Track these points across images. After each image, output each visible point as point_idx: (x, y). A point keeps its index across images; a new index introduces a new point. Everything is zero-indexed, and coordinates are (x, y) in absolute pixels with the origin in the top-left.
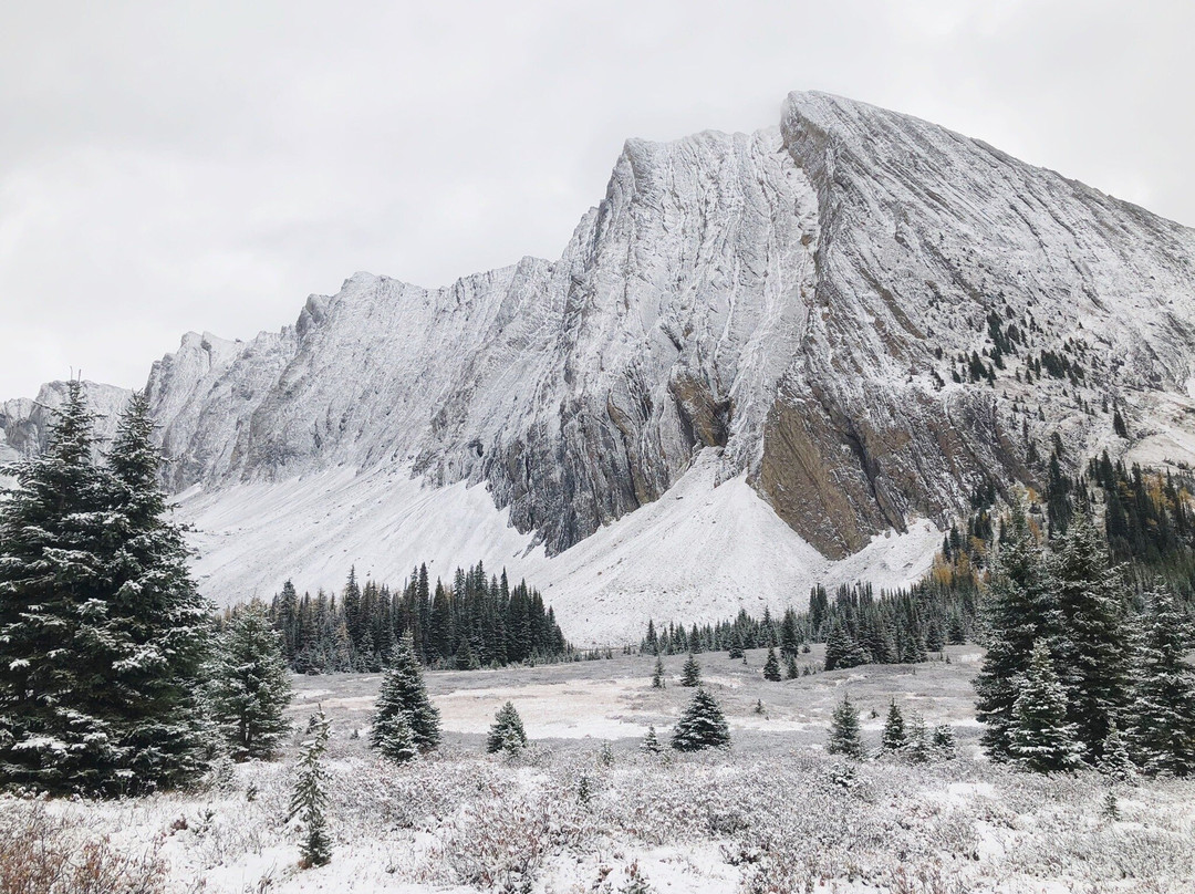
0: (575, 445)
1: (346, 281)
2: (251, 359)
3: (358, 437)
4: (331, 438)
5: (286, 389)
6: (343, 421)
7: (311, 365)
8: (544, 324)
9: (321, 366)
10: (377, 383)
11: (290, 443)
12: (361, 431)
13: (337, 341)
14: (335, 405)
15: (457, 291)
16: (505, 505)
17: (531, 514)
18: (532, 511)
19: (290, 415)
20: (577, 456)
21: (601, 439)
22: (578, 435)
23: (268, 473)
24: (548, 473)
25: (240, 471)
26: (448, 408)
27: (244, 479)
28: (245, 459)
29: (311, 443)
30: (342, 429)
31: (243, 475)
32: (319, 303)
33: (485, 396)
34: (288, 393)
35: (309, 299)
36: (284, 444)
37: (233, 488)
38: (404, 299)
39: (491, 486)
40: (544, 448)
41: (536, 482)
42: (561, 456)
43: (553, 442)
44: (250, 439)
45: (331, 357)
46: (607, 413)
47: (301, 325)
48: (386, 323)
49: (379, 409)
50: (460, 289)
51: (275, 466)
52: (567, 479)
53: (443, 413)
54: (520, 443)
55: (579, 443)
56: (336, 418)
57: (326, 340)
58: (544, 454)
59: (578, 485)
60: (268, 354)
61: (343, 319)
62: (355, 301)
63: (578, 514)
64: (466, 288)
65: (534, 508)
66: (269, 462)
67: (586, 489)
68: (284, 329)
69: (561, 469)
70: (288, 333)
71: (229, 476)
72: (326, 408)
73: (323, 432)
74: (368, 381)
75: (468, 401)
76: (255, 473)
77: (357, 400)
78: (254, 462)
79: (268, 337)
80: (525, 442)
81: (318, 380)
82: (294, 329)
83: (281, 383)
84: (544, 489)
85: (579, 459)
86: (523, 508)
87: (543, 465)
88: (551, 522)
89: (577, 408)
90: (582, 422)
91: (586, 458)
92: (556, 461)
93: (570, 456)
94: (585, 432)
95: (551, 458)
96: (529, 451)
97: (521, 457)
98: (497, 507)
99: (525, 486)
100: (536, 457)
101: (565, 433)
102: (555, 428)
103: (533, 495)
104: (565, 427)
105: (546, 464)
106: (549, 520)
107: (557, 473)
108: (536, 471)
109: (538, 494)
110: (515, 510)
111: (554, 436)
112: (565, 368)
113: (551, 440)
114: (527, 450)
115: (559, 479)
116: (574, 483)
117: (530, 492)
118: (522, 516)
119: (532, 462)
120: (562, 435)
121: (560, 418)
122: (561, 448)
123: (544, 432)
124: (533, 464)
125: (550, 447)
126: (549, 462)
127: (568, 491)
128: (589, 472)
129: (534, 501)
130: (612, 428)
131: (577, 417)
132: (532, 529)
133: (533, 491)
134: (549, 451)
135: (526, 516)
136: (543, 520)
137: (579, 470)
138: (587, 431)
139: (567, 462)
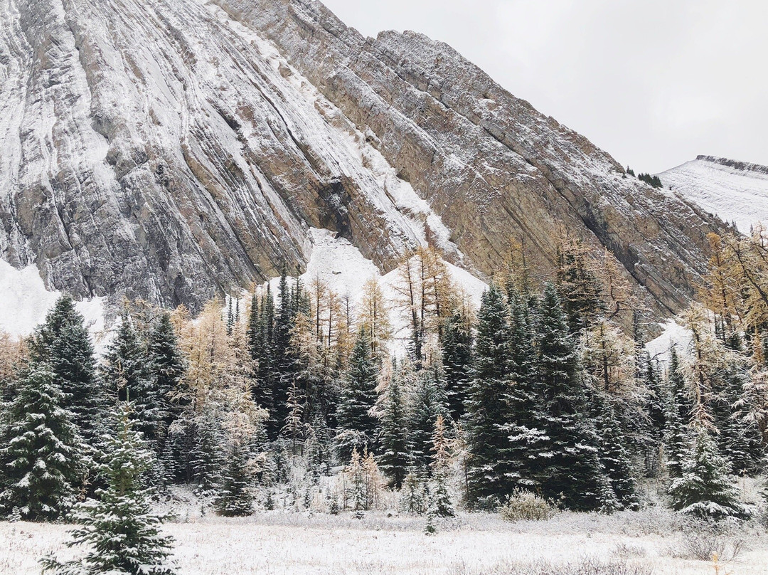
0: (157, 197)
16: (25, 264)
17: (86, 277)
18: (89, 274)
20: (162, 211)
21: (198, 196)
22: (158, 188)
24: (111, 227)
40: (94, 197)
41: (88, 240)
42: (129, 210)
43: (110, 193)
46: (189, 170)
52: (151, 238)
54: (43, 189)
55: (163, 197)
58: (96, 205)
59: (173, 245)
63: (189, 281)
65: (92, 269)
67: (190, 251)
69: (133, 226)
80: (49, 188)
84: (106, 248)
85: (167, 215)
86: (69, 268)
87: (98, 219)
88: (131, 288)
89: (142, 157)
90: (159, 174)
91: (178, 215)
92: (121, 215)
93: (152, 210)
94: (166, 185)
95: (111, 211)
96: (62, 200)
97: (48, 207)
98: (14, 264)
99: (67, 242)
100: (80, 208)
101: (130, 183)
102: (106, 177)
103: (86, 254)
104: (127, 177)
105: (102, 218)
106: (127, 286)
107: (127, 229)
108: (84, 225)
109: (95, 253)
110: (51, 271)
111: (108, 185)
112: (91, 116)
113: (105, 190)
114: (58, 198)
115: (132, 237)
116: (165, 243)
117: (77, 249)
118: (71, 278)
119: (71, 214)
120: (124, 185)
121: (109, 167)
122: (127, 200)
123: (87, 181)
124: (76, 216)
125: (104, 198)
126: (108, 215)
127: (153, 252)
128: (188, 231)
129: (88, 261)
130: (201, 187)
131: (148, 167)
132: (93, 295)
133: (84, 248)
134: (104, 202)
135: (79, 278)
136: (112, 286)
137: (169, 228)
138: (171, 183)
139: (144, 217)
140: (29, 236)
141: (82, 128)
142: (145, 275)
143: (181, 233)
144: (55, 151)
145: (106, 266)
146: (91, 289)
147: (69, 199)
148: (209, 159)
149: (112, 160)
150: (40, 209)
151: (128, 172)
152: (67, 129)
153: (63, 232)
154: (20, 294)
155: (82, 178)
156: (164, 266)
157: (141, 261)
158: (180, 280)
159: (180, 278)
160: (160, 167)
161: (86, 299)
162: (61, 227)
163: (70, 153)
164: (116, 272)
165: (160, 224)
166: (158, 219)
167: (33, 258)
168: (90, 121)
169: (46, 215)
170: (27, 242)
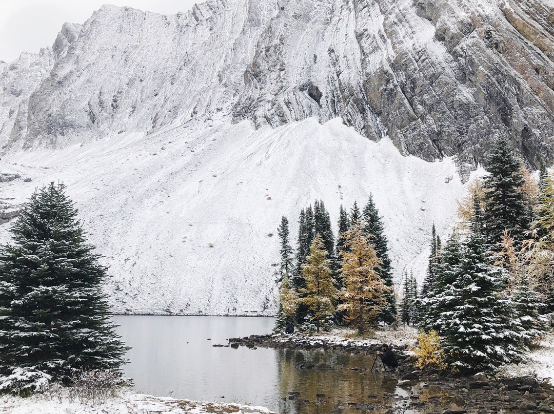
0: (490, 60)
1: (95, 12)
2: (15, 71)
3: (133, 112)
4: (106, 114)
5: (57, 79)
6: (115, 101)
7: (77, 62)
8: (316, 8)
9: (87, 64)
10: (140, 74)
11: (68, 118)
12: (134, 107)
13: (97, 47)
14: (105, 90)
15: (194, 14)
16: (380, 137)
17: (434, 141)
18: (437, 138)
19: (66, 97)
20: (497, 71)
21: (530, 52)
22: (489, 51)
23: (49, 142)
24: (450, 94)
25: (21, 143)
26: (259, 60)
27: (26, 147)
28: (25, 132)
29: (87, 119)
30: (115, 107)
31: (25, 144)
32: (72, 28)
33: (293, 51)
34: (60, 83)
35: (64, 26)
36: (63, 118)
37: (17, 154)
38: (148, 21)
39: (349, 121)
40: (431, 71)
41: (431, 109)
42: (464, 76)
43: (444, 65)
44: (29, 116)
45: (94, 58)
46: (515, 30)
47: (58, 46)
48: (136, 36)
49: (148, 91)
50: (197, 11)
51: (56, 136)
52: (490, 97)
53: (255, 64)
54: (386, 73)
55: (496, 59)
56: (108, 100)
57: (87, 46)
58: (433, 78)
59: (513, 101)
60: (31, 65)
61: (99, 33)
62: (107, 22)
63: (537, 132)
64: (202, 11)
65: (439, 133)
66: (50, 133)
67: (532, 103)
68: (42, 51)
69: (470, 90)
70: (46, 52)
71: (11, 146)
72: (97, 92)
73: (96, 110)
74: (131, 73)
75: (280, 53)
76: (36, 142)
77: (125, 86)
78: (36, 134)
79: (29, 56)
80: (391, 71)
81: (85, 73)
82: (51, 49)
83: (53, 75)
84: (448, 113)
85: (502, 74)
86: (419, 135)
87: (437, 89)
88: (478, 145)
89: (468, 28)
90: (488, 39)
91: (513, 72)
92: (458, 82)
93: (487, 72)
94: (497, 47)
95: (448, 80)
96: (403, 79)
97: (392, 87)
98: (372, 138)
99: (412, 113)
100: (420, 83)
101: (461, 53)
102: (439, 52)
103: (431, 121)
104: (458, 48)
105: (441, 87)
106: (474, 144)
107: (465, 93)
108: (425, 97)
109: (439, 119)
110: (403, 140)
111: (441, 59)
112: (414, 5)
113: (440, 63)
114: (399, 78)
115: (471, 99)
116: (505, 100)
117: (423, 118)
118: (422, 143)
119: (413, 89)
120: (456, 55)
121: (439, 43)
122: (461, 68)
123: (422, 58)
124: (417, 90)
125: (440, 70)
126: (446, 84)
127: (493, 110)
128: (525, 85)
129: (434, 126)
130: (530, 44)
131: (476, 35)
132: (443, 156)
133: (428, 116)
134: (441, 73)
135: (428, 142)
136: (459, 145)
137: (507, 85)
138: (501, 45)
139: (481, 80)
140: (379, 114)
141: (408, 17)
142: (489, 132)
143: (519, 89)
144: (389, 41)
145: (451, 129)
146: (440, 151)
147: (408, 77)
148: (531, 17)
149: (440, 37)
150: (385, 90)
151: (458, 43)
152: (396, 20)
153: (408, 105)
154: (383, 161)
155: (417, 57)
156: (506, 122)
157: (484, 120)
158: (526, 132)
159: (526, 130)
160: (488, 32)
161: (437, 160)
162: (406, 101)
163: (402, 39)
164: (461, 133)
165: (496, 83)
166: (494, 79)
167: (385, 131)
168: (414, 9)
169: (391, 94)
170: (378, 119)
